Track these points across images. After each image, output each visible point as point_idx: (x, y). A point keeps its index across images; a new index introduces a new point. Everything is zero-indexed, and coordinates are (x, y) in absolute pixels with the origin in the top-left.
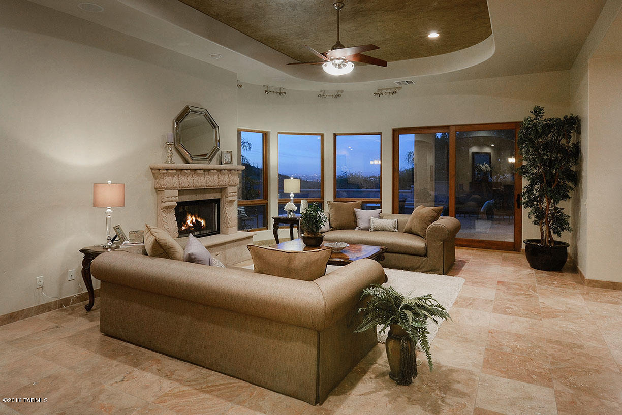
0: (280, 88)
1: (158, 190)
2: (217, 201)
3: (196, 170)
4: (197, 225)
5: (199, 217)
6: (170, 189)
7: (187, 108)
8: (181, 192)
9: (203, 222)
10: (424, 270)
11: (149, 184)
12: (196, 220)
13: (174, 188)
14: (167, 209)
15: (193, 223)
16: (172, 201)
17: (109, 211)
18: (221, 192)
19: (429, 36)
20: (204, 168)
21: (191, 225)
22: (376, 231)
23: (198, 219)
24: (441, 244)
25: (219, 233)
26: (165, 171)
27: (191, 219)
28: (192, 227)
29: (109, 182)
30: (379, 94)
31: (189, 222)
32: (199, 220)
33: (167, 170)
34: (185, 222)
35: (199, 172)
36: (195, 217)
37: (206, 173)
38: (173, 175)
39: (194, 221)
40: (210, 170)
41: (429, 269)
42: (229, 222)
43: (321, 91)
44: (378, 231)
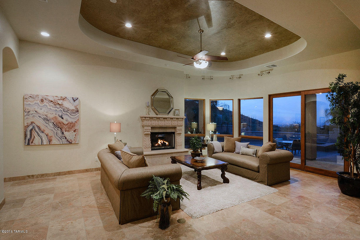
0: (211, 76)
1: (143, 126)
2: (174, 133)
3: (160, 118)
4: (164, 144)
5: (165, 141)
6: (147, 126)
7: (157, 90)
8: (153, 128)
9: (167, 143)
10: (258, 181)
11: (140, 124)
12: (163, 142)
13: (149, 126)
14: (147, 135)
16: (148, 132)
17: (115, 134)
18: (175, 129)
19: (266, 37)
20: (164, 117)
21: (160, 144)
22: (243, 155)
24: (266, 166)
25: (174, 148)
26: (144, 118)
27: (160, 142)
28: (161, 145)
29: (115, 122)
30: (261, 74)
32: (165, 142)
33: (145, 118)
34: (157, 142)
35: (161, 119)
36: (163, 140)
37: (165, 119)
38: (148, 120)
40: (167, 118)
41: (260, 181)
42: (178, 143)
43: (231, 76)
44: (244, 155)
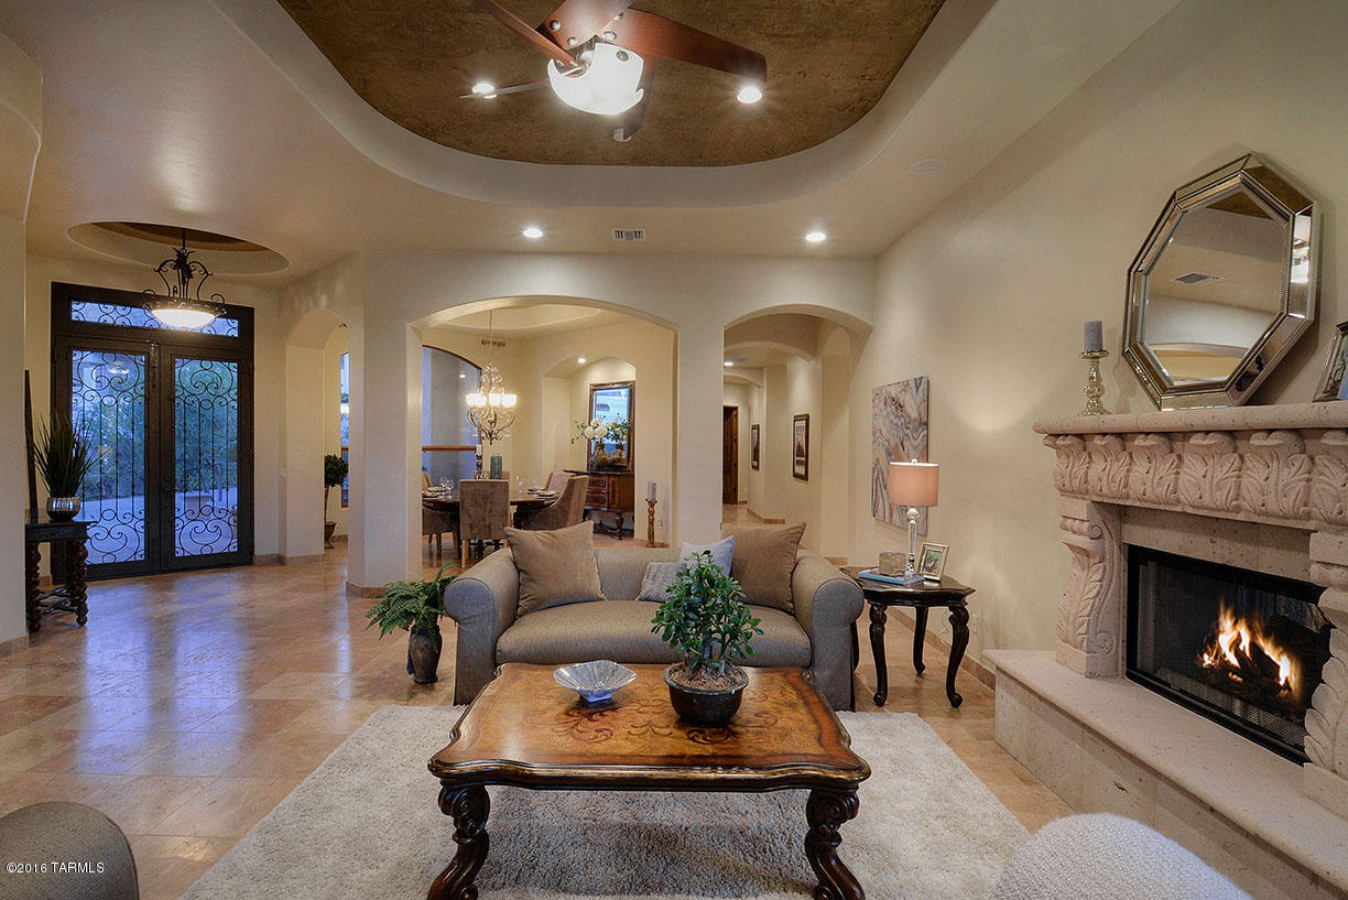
4: (1260, 669)
5: (1266, 636)
6: (1072, 493)
7: (1174, 200)
9: (1287, 670)
12: (1253, 645)
13: (1082, 495)
14: (1081, 554)
15: (1239, 654)
16: (1074, 532)
21: (1233, 660)
23: (1261, 642)
27: (1234, 635)
31: (1224, 642)
32: (1269, 650)
34: (1211, 638)
36: (1250, 628)
38: (1075, 453)
39: (1245, 644)
